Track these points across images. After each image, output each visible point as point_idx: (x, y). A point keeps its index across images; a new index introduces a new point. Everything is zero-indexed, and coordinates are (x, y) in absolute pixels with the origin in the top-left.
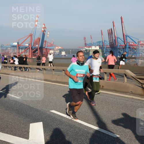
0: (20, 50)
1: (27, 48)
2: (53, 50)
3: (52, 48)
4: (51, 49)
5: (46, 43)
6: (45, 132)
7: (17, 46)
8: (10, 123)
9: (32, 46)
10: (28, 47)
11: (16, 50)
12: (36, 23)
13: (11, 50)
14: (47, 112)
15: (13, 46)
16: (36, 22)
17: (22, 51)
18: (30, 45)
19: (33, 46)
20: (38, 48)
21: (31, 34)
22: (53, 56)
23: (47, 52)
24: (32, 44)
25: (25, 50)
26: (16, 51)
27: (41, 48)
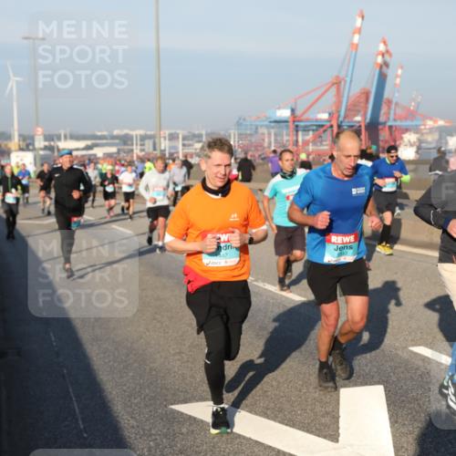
0: (300, 133)
1: (323, 126)
2: (416, 130)
3: (414, 123)
4: (407, 130)
5: (389, 108)
6: (396, 422)
7: (290, 120)
8: (274, 383)
9: (341, 119)
10: (328, 124)
11: (287, 135)
12: (356, 39)
13: (269, 134)
14: (400, 353)
15: (276, 122)
16: (354, 33)
17: (307, 138)
18: (336, 116)
19: (345, 117)
20: (360, 126)
21: (338, 77)
22: (417, 152)
23: (395, 141)
24: (342, 113)
25: (317, 133)
26: (286, 138)
27: (373, 127)
